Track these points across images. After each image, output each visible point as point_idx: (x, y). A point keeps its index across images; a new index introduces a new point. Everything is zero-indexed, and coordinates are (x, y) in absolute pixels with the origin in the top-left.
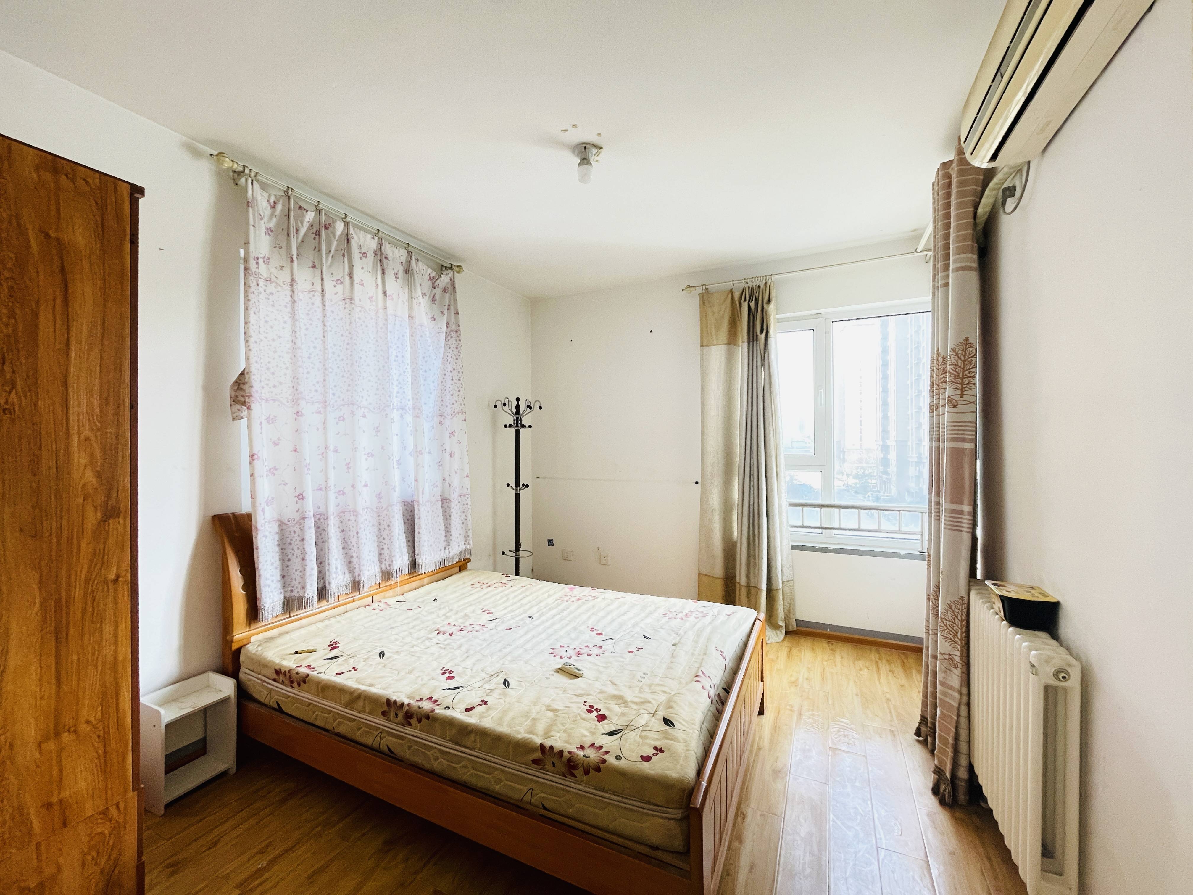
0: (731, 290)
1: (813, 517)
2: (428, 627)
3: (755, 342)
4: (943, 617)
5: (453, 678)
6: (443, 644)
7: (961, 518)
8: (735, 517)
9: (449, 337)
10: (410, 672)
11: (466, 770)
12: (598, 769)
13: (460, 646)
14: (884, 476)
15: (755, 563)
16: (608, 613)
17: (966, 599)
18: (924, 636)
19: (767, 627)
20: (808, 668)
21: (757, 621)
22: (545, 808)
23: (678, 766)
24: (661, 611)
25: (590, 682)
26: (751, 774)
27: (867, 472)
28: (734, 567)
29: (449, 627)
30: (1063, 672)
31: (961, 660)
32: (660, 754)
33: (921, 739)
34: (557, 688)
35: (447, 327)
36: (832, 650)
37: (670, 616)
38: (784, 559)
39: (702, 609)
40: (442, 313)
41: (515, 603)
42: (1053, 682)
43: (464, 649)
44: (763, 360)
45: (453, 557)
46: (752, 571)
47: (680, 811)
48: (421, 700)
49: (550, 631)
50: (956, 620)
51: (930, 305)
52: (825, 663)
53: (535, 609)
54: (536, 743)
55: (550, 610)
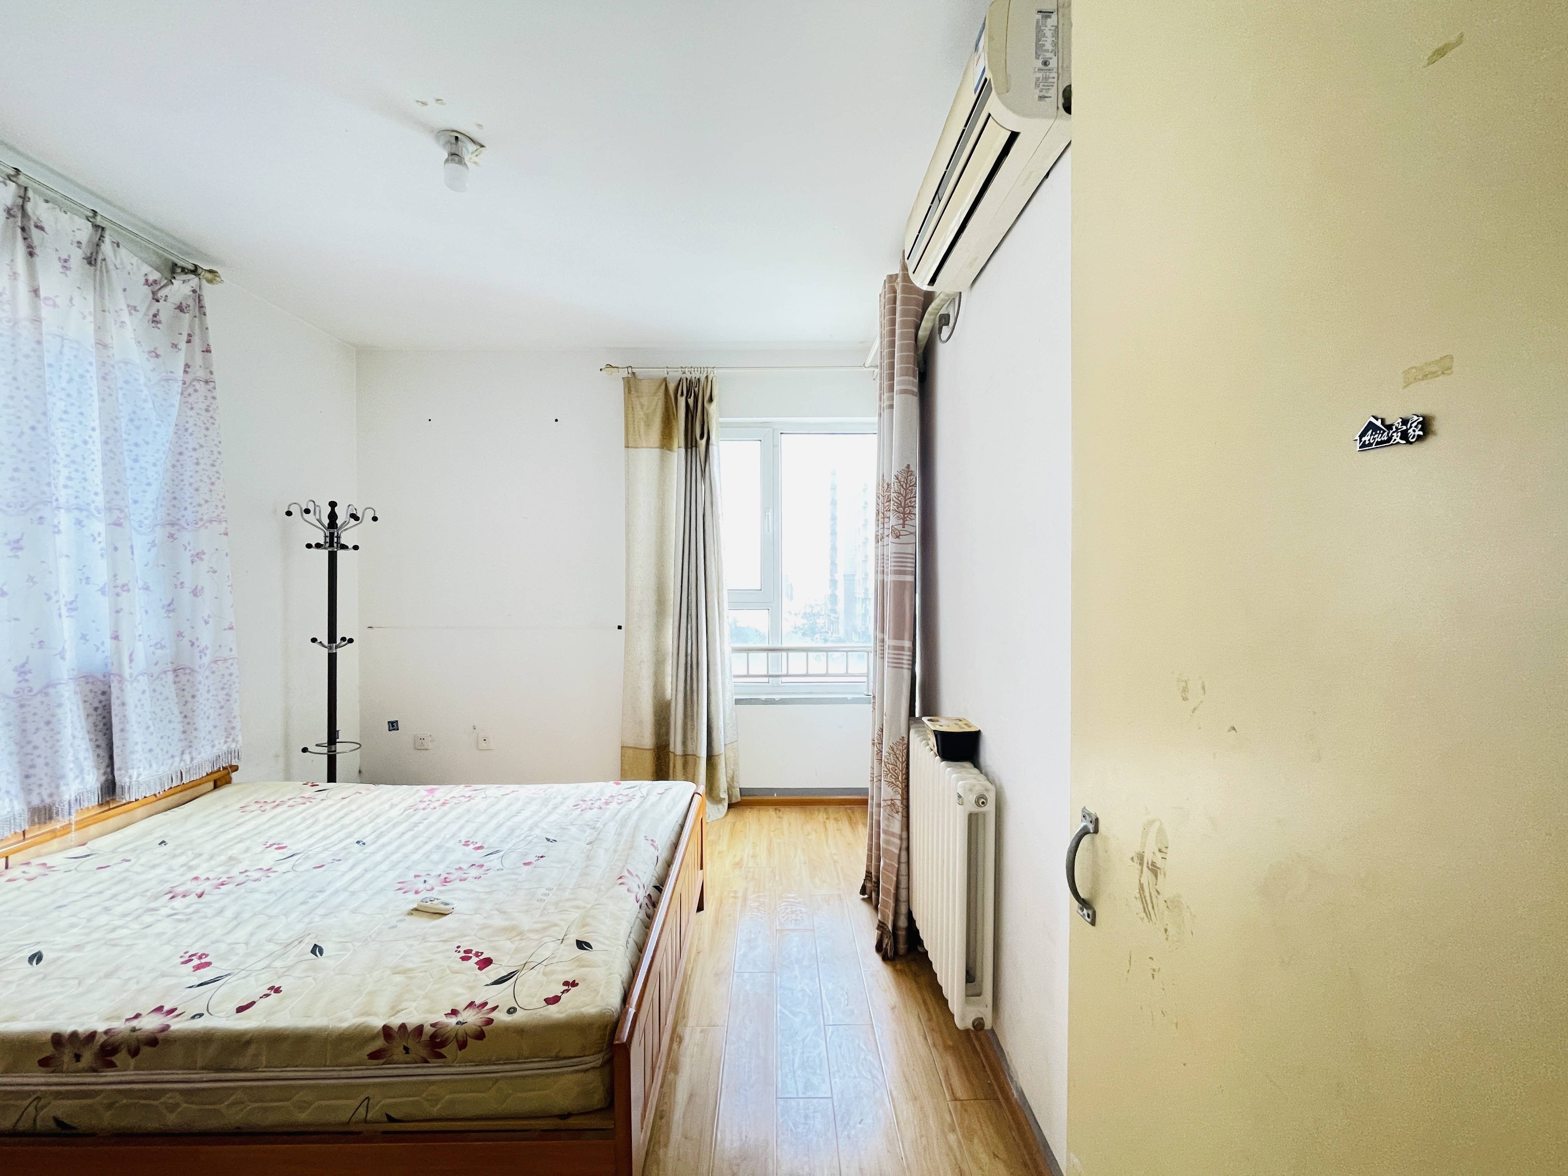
0: (665, 379)
1: (759, 663)
2: (147, 891)
3: (694, 449)
4: (886, 760)
5: (208, 964)
6: (184, 914)
7: (902, 655)
8: (669, 669)
9: (191, 390)
10: (108, 975)
11: (243, 1106)
12: (480, 1035)
13: (221, 911)
14: (832, 615)
15: (693, 725)
16: (492, 817)
17: (906, 739)
18: (868, 785)
19: (708, 803)
20: (754, 843)
21: (696, 795)
22: (391, 1119)
23: (599, 997)
24: (571, 802)
25: (466, 917)
26: (688, 987)
27: (815, 611)
28: (668, 733)
29: (195, 883)
30: (982, 798)
31: (902, 803)
32: (573, 989)
33: (866, 896)
34: (409, 938)
35: (186, 372)
36: (779, 817)
37: (584, 807)
38: (727, 717)
39: (626, 792)
40: (175, 346)
41: (331, 825)
42: (976, 809)
43: (229, 913)
44: (703, 472)
45: (200, 767)
46: (689, 733)
47: (600, 1056)
48: (137, 1016)
49: (395, 858)
50: (898, 762)
51: (876, 427)
52: (772, 834)
53: (368, 829)
54: (376, 1027)
55: (395, 826)
